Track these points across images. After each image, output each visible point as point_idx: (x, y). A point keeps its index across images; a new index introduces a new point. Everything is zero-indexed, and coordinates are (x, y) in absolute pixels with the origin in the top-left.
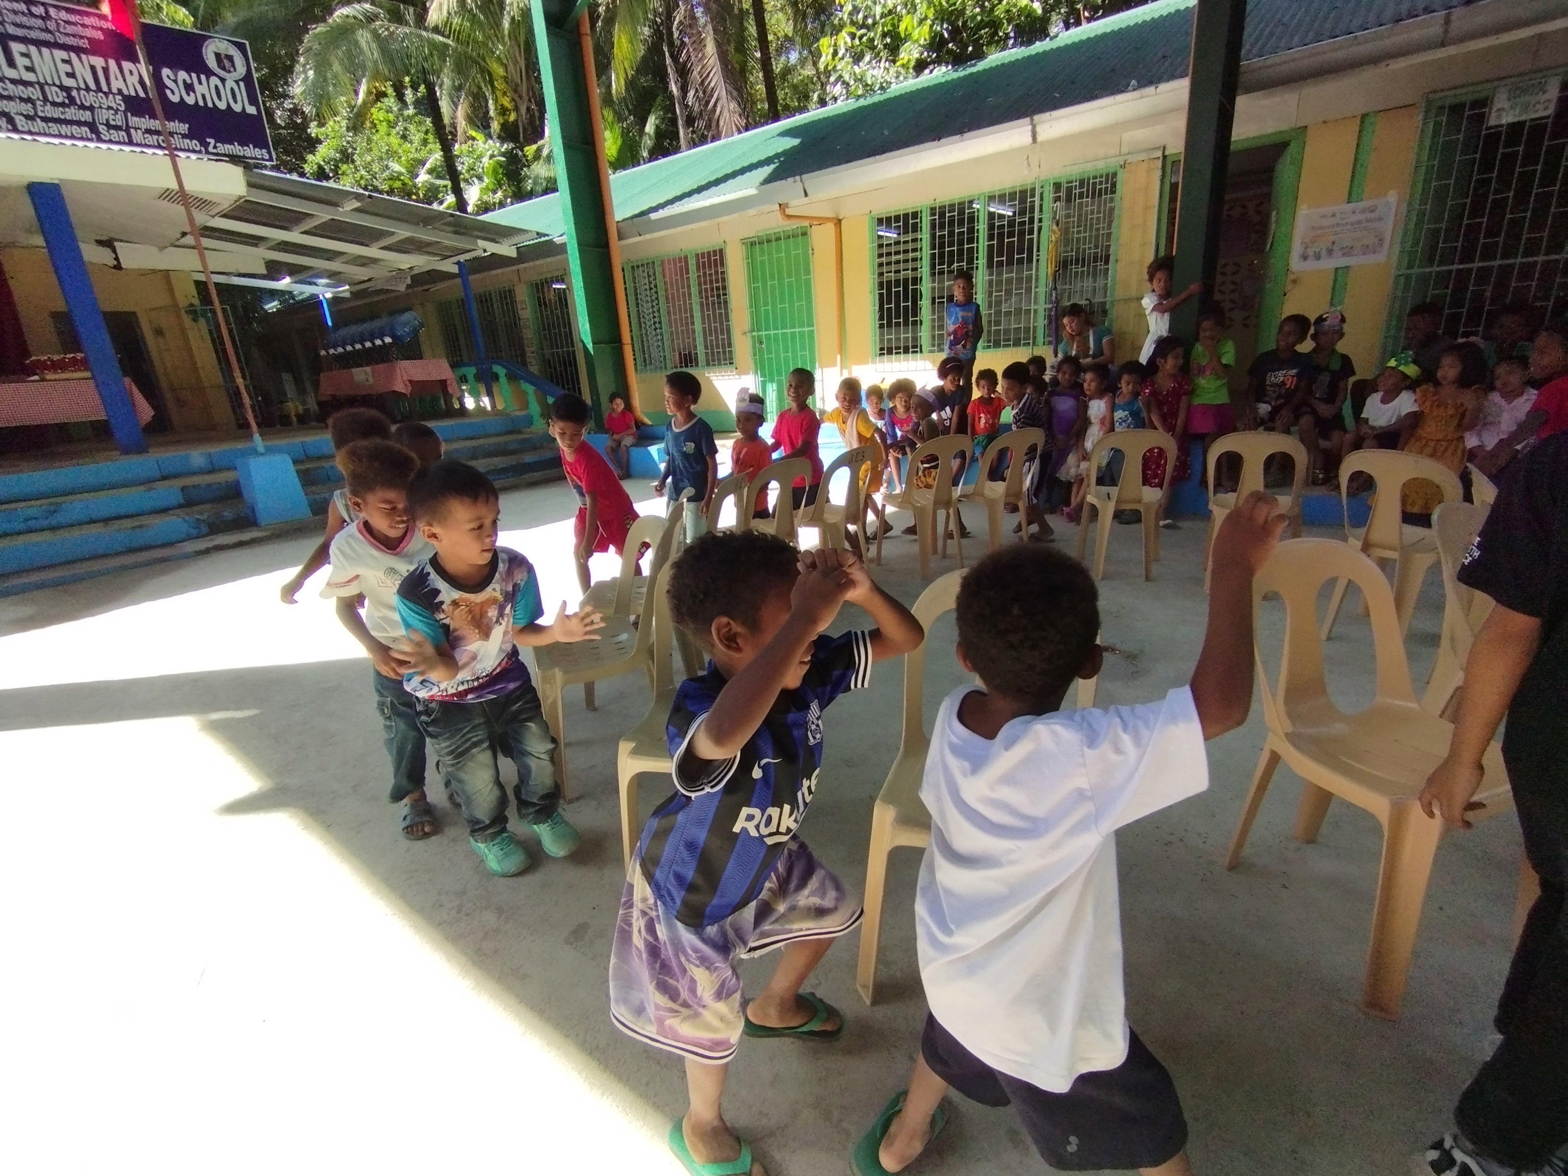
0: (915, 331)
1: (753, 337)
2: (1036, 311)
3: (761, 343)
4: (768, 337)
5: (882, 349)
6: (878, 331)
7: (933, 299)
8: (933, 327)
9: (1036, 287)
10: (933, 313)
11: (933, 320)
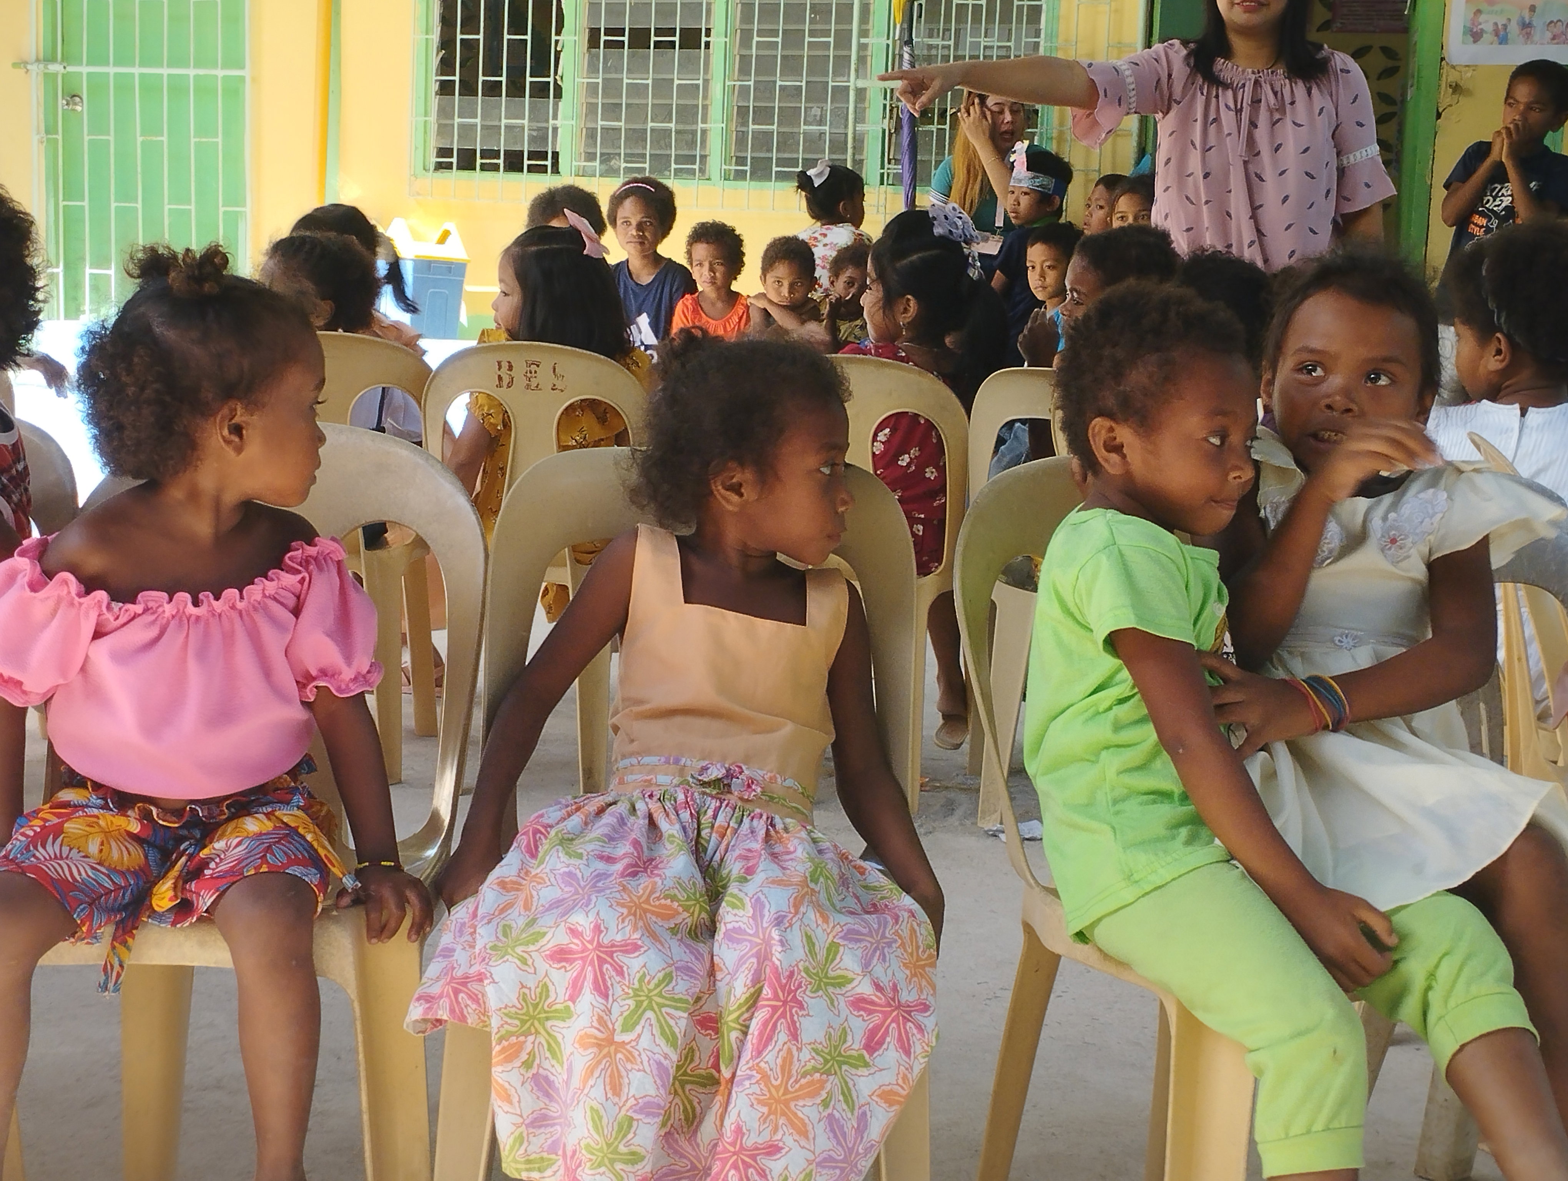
0: (538, 115)
1: (50, 78)
2: (861, 93)
3: (73, 97)
4: (98, 84)
5: (445, 152)
6: (434, 101)
7: (594, 34)
8: (591, 109)
9: (864, 33)
10: (593, 68)
11: (592, 89)
